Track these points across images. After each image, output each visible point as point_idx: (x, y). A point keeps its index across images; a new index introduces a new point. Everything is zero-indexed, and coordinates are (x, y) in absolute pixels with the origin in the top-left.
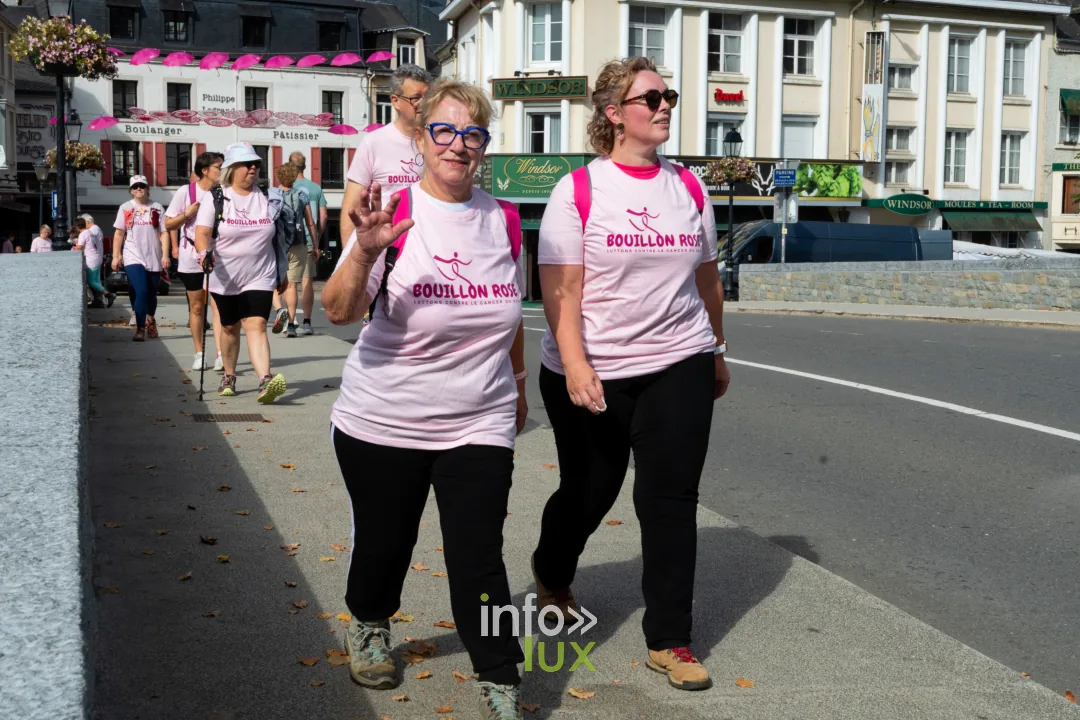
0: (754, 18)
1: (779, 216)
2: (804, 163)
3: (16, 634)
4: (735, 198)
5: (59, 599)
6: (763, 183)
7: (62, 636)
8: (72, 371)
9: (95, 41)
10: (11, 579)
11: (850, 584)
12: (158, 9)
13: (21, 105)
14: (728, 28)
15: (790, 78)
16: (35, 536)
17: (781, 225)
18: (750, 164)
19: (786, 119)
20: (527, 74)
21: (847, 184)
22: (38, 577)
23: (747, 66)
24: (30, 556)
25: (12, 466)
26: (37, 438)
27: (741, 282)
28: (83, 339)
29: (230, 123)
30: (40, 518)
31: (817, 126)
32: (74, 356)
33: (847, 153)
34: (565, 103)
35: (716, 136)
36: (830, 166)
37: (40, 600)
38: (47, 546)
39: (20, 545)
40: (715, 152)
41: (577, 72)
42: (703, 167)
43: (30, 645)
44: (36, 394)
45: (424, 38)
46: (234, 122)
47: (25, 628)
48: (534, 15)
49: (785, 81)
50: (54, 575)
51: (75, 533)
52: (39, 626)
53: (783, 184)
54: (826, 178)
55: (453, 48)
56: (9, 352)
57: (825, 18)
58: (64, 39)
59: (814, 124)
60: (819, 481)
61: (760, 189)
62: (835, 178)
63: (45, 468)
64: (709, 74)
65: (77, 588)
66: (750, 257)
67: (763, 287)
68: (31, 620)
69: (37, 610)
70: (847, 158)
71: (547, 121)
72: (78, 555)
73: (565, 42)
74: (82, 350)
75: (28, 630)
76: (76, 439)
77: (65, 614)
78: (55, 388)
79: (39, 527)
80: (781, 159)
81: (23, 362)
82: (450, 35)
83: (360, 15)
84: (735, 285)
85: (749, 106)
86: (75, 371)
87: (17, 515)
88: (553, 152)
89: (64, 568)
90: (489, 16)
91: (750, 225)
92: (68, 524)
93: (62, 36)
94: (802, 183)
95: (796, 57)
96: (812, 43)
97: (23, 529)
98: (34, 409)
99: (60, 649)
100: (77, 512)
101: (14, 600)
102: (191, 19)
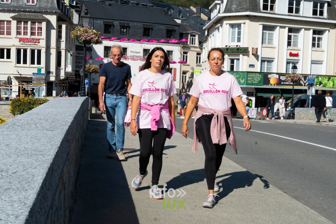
0: (303, 30)
1: (309, 93)
2: (318, 76)
3: (9, 213)
4: (294, 87)
5: (27, 203)
6: (304, 82)
7: (22, 215)
8: (63, 132)
9: (96, 34)
10: (16, 196)
11: (317, 213)
12: (119, 25)
13: (77, 53)
14: (294, 33)
15: (314, 49)
16: (30, 182)
17: (309, 95)
18: (300, 76)
19: (312, 62)
20: (229, 46)
21: (332, 83)
22: (24, 195)
23: (300, 45)
24: (25, 189)
25: (33, 161)
26: (44, 152)
27: (296, 113)
28: (71, 123)
29: (138, 60)
30: (33, 177)
31: (323, 64)
32: (66, 128)
33: (333, 73)
34: (241, 56)
35: (289, 67)
36: (327, 77)
37: (21, 203)
38: (32, 186)
39: (23, 185)
40: (289, 72)
41: (245, 46)
42: (285, 77)
43: (11, 217)
44: (50, 139)
45: (198, 35)
46: (139, 59)
47: (12, 211)
48: (232, 28)
49: (313, 50)
50: (29, 195)
51: (41, 182)
52: (17, 211)
53: (311, 83)
54: (325, 81)
55: (207, 38)
56: (48, 126)
57: (326, 30)
58: (87, 33)
59: (322, 64)
60: (312, 179)
61: (303, 84)
62: (328, 81)
63: (42, 161)
64: (288, 47)
65: (34, 200)
66: (299, 106)
67: (303, 115)
68: (16, 209)
69: (19, 206)
70: (333, 75)
71: (235, 61)
72: (39, 189)
73: (242, 37)
74: (70, 126)
75: (13, 212)
76: (55, 153)
77: (26, 208)
78: (55, 137)
79: (32, 180)
80: (310, 75)
81: (50, 129)
82: (206, 34)
83: (179, 28)
84: (294, 114)
85: (300, 57)
86: (64, 132)
87: (27, 176)
88: (237, 71)
89: (33, 193)
90: (218, 28)
91: (299, 95)
92: (40, 180)
93: (86, 32)
94: (317, 82)
95: (316, 42)
96: (322, 38)
97: (27, 180)
98: (47, 143)
99: (20, 219)
100: (45, 176)
101: (13, 202)
102: (128, 28)
